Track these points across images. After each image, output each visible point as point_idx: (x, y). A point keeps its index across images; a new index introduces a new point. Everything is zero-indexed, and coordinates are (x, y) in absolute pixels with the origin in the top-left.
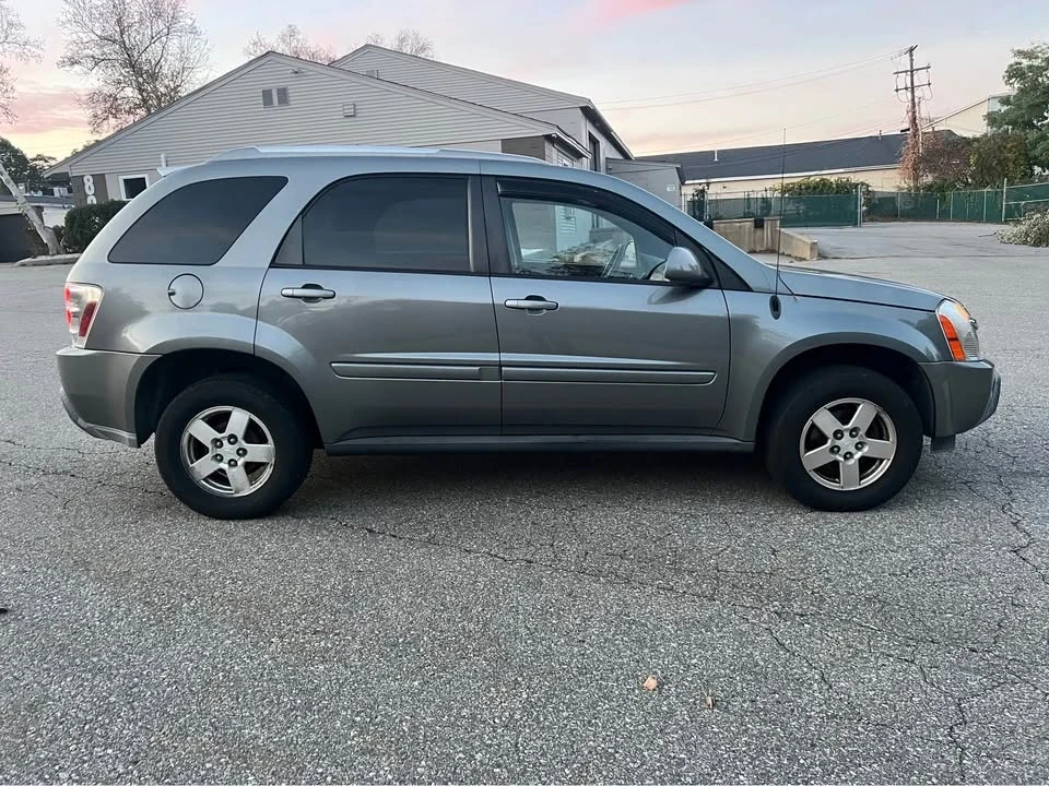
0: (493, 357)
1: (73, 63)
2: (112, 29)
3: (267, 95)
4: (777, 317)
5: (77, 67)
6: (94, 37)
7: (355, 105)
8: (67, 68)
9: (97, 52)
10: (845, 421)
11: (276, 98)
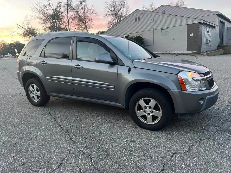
0: (71, 78)
1: (106, 16)
2: (113, 8)
3: (136, 19)
4: (129, 73)
5: (106, 17)
6: (109, 10)
7: (153, 19)
8: (104, 17)
9: (110, 13)
10: (147, 104)
11: (138, 19)
